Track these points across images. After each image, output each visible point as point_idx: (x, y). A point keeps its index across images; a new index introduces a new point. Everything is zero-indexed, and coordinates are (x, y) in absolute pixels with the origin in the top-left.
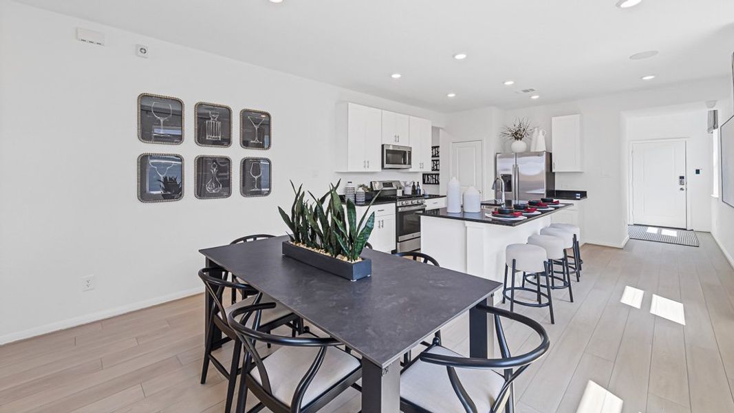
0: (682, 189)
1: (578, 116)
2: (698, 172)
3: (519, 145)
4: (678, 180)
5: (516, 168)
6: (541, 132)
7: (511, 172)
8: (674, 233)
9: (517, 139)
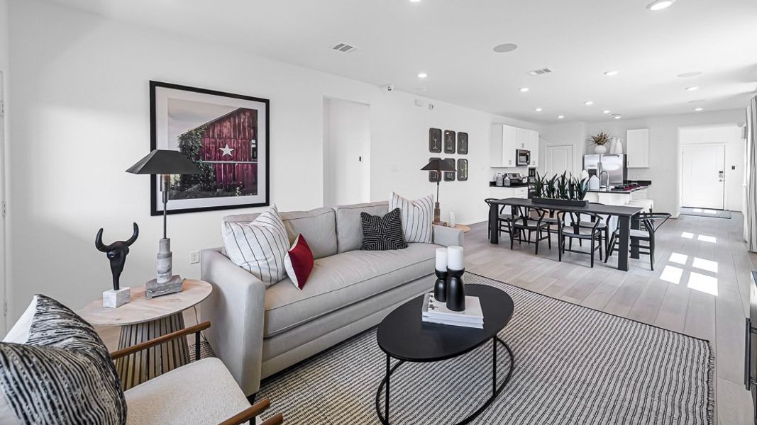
0: (721, 181)
1: (647, 130)
2: (733, 168)
3: (601, 148)
4: (718, 174)
5: (600, 164)
6: (619, 140)
7: (596, 168)
8: (714, 212)
9: (600, 144)
